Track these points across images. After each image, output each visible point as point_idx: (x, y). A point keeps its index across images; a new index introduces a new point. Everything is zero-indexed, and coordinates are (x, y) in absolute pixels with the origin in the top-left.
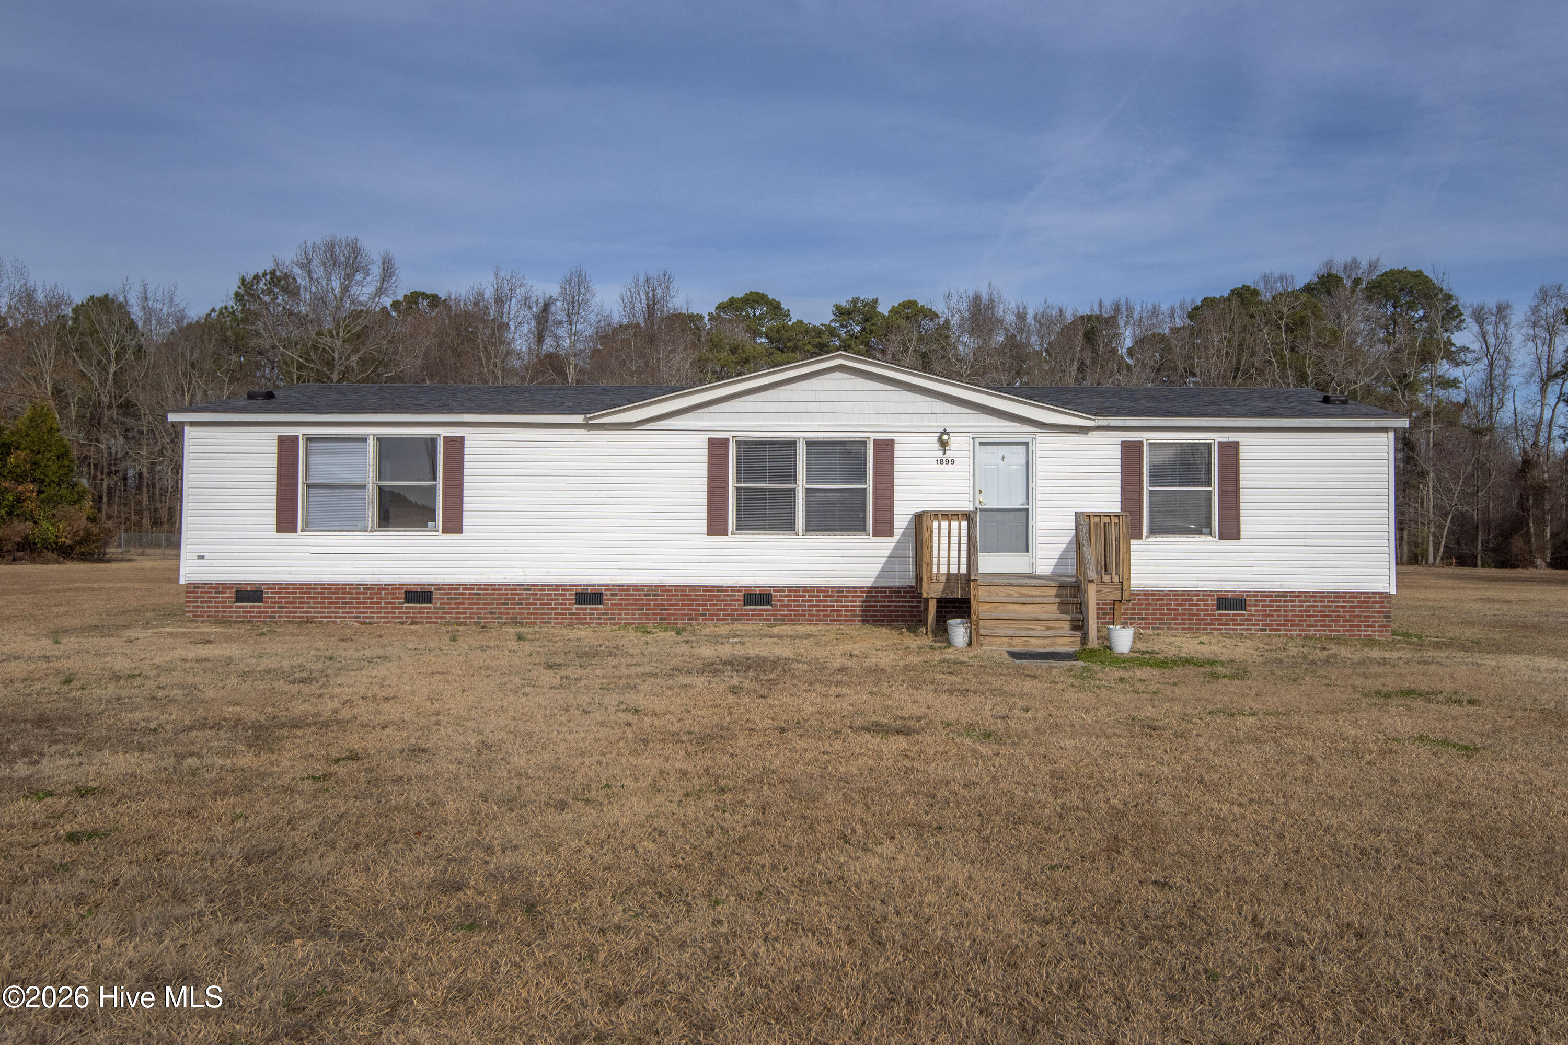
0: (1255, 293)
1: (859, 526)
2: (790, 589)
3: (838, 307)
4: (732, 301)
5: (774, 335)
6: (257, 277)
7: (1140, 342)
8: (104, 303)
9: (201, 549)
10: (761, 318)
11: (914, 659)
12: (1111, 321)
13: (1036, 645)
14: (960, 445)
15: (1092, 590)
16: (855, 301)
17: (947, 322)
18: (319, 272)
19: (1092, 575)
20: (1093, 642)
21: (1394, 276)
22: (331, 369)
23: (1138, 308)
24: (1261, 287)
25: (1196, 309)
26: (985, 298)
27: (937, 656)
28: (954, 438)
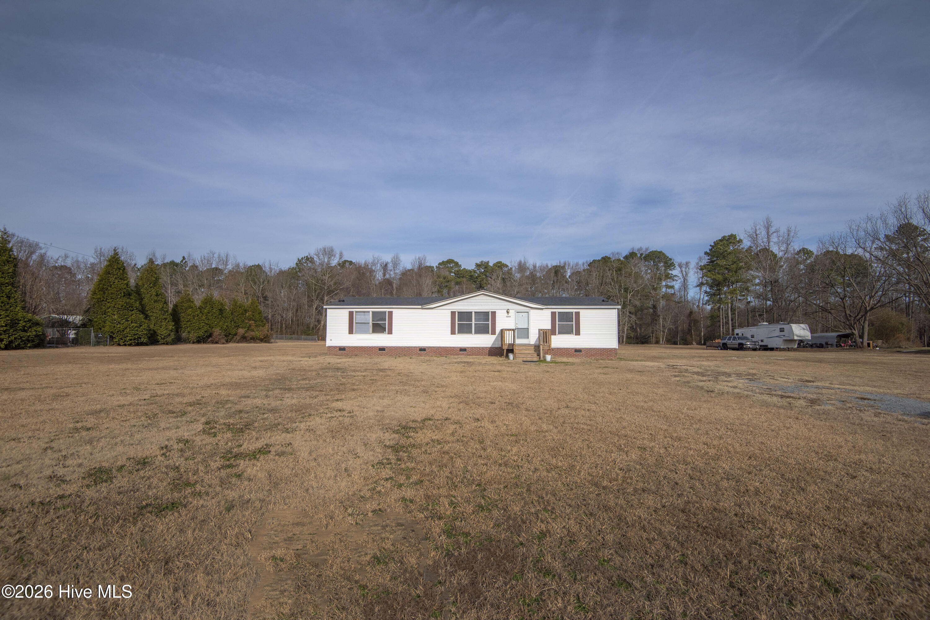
0: (609, 258)
1: (487, 332)
2: (471, 348)
3: (476, 264)
4: (443, 262)
5: (456, 272)
6: (302, 258)
7: (572, 274)
8: (259, 266)
9: (331, 338)
10: (452, 267)
11: (500, 362)
12: (563, 267)
13: (529, 359)
14: (512, 313)
15: (541, 347)
16: (482, 262)
17: (511, 268)
18: (321, 257)
19: (542, 343)
20: (542, 359)
21: (653, 253)
22: (325, 285)
23: (572, 263)
24: (611, 256)
25: (591, 263)
26: (523, 261)
27: (506, 362)
28: (510, 311)
